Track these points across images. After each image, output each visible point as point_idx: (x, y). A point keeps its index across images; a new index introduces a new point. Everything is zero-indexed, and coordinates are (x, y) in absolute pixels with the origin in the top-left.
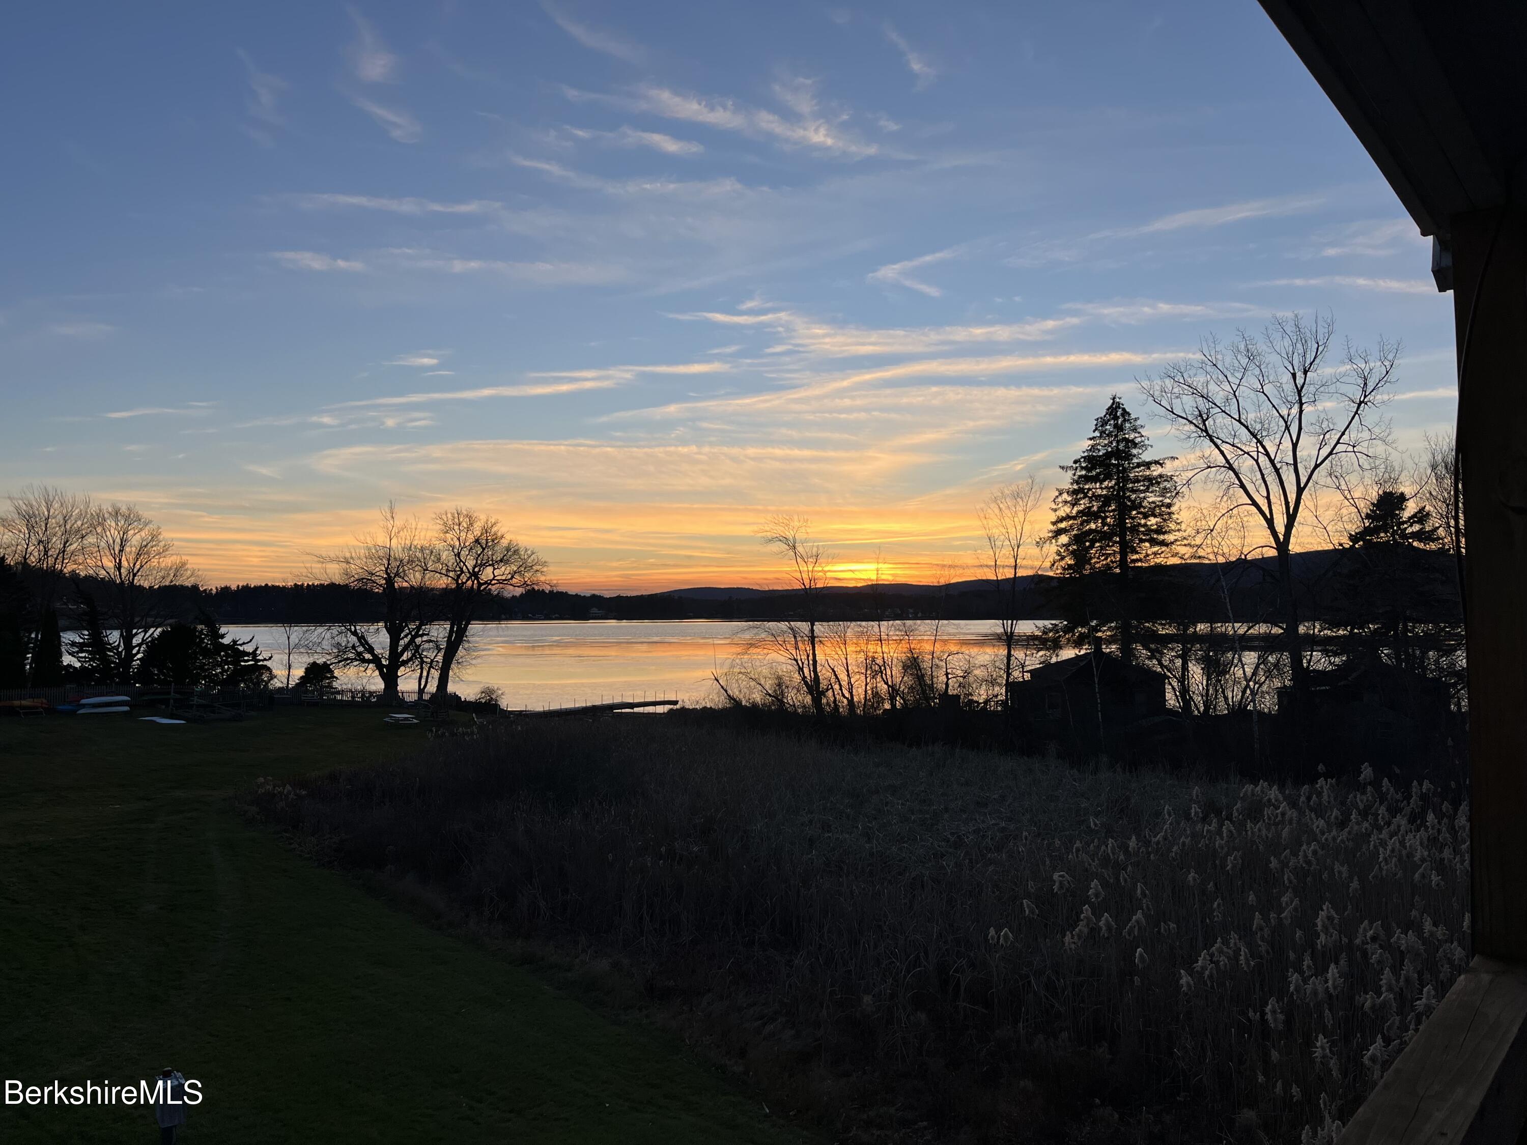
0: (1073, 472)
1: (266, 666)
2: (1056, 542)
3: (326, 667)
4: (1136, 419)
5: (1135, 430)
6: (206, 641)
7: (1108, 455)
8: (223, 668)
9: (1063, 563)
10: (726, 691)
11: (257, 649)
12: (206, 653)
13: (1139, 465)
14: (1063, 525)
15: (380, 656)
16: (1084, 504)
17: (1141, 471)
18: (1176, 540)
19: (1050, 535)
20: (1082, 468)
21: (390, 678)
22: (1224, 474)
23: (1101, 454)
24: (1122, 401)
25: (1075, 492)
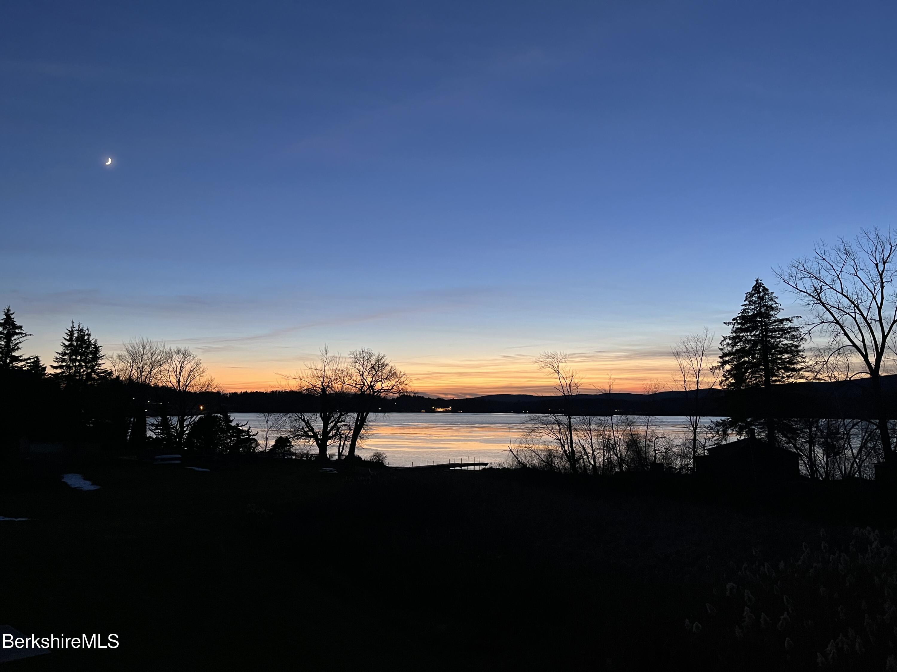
0: (732, 326)
1: (254, 438)
2: (723, 369)
3: (287, 440)
4: (772, 293)
5: (772, 299)
6: (222, 424)
7: (754, 316)
8: (231, 439)
9: (727, 382)
10: (517, 458)
11: (249, 428)
12: (223, 431)
13: (775, 321)
14: (727, 359)
15: (318, 434)
16: (740, 345)
17: (777, 325)
18: (802, 368)
19: (719, 364)
20: (738, 324)
21: (323, 446)
22: (833, 327)
23: (750, 314)
24: (762, 282)
25: (733, 338)
